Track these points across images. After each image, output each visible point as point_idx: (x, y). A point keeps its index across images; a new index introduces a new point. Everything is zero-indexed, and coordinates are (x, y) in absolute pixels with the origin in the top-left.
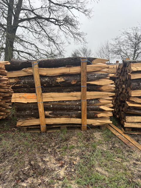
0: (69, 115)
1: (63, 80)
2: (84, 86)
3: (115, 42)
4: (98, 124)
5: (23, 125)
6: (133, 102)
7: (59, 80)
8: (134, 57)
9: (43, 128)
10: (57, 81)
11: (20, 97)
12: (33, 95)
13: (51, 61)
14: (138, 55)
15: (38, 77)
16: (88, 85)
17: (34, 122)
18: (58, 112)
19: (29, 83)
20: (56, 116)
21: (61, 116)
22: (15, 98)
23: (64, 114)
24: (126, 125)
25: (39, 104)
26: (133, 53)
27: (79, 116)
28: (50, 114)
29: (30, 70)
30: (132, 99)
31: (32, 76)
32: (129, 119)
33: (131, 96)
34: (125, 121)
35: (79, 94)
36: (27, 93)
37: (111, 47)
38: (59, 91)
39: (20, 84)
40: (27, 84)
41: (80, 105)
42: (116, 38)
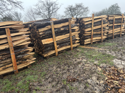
0: (66, 45)
1: (63, 29)
2: (70, 30)
3: (36, 7)
4: (76, 46)
5: (48, 56)
6: (86, 34)
7: (62, 29)
8: (49, 16)
9: (57, 54)
10: (61, 30)
11: (46, 41)
12: (51, 39)
13: (57, 21)
14: (51, 15)
15: (54, 29)
16: (72, 30)
17: (53, 52)
18: (62, 45)
19: (49, 33)
20: (61, 47)
21: (63, 46)
22: (44, 42)
23: (64, 45)
24: (85, 43)
25: (54, 43)
26: (48, 13)
27: (70, 45)
28: (59, 46)
29: (49, 27)
30: (85, 33)
31: (51, 29)
32: (86, 41)
33: (85, 32)
34: (85, 42)
35: (69, 34)
36: (48, 38)
37: (34, 11)
38: (61, 35)
39: (45, 34)
40: (49, 34)
41: (70, 39)
42: (36, 4)
